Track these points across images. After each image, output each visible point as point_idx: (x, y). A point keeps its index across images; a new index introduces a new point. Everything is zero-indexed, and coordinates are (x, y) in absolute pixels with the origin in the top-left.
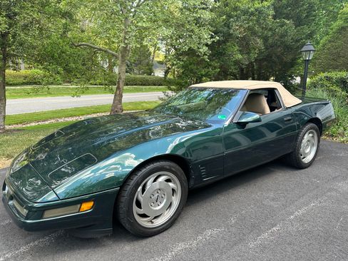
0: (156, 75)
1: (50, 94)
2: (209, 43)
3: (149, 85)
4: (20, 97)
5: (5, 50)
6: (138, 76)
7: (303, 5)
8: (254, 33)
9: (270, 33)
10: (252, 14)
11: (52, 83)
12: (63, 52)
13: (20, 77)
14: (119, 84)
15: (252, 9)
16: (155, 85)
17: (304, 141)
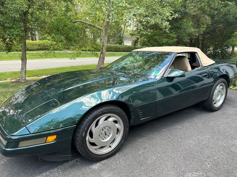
0: (125, 44)
1: (55, 56)
2: (170, 19)
3: (120, 51)
4: (36, 58)
5: (26, 25)
6: (113, 45)
8: (204, 12)
9: (216, 12)
11: (56, 50)
12: (65, 26)
13: (36, 45)
14: (102, 50)
16: (124, 51)
17: (216, 91)
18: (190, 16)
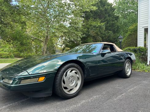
2: (81, 37)
7: (115, 26)
8: (98, 35)
9: (104, 35)
10: (97, 27)
15: (97, 26)
17: (126, 66)
18: (91, 37)
